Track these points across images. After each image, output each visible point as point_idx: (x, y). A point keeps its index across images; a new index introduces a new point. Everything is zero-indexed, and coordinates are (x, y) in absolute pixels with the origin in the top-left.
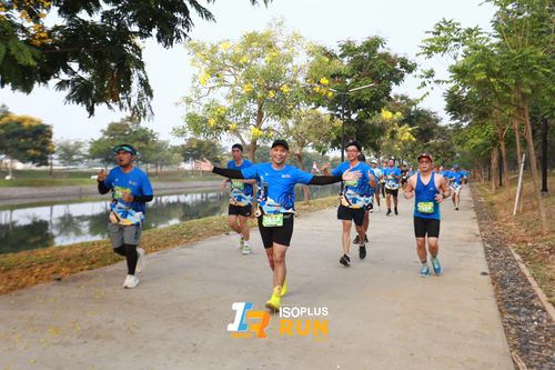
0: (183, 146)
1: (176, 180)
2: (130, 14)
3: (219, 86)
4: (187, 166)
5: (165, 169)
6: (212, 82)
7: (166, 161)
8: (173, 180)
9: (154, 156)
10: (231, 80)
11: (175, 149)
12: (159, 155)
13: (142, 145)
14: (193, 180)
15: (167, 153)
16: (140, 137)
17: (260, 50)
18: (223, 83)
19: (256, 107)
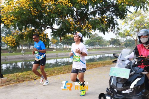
0: (110, 41)
1: (108, 50)
2: (113, 14)
3: (127, 25)
4: (111, 46)
5: (105, 47)
6: (125, 24)
7: (106, 45)
8: (107, 50)
9: (102, 43)
10: (130, 23)
11: (107, 41)
12: (103, 43)
13: (99, 41)
14: (113, 50)
15: (106, 43)
16: (98, 38)
17: (138, 15)
18: (128, 24)
19: (137, 30)
